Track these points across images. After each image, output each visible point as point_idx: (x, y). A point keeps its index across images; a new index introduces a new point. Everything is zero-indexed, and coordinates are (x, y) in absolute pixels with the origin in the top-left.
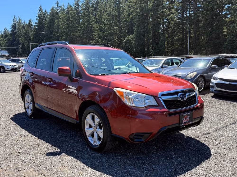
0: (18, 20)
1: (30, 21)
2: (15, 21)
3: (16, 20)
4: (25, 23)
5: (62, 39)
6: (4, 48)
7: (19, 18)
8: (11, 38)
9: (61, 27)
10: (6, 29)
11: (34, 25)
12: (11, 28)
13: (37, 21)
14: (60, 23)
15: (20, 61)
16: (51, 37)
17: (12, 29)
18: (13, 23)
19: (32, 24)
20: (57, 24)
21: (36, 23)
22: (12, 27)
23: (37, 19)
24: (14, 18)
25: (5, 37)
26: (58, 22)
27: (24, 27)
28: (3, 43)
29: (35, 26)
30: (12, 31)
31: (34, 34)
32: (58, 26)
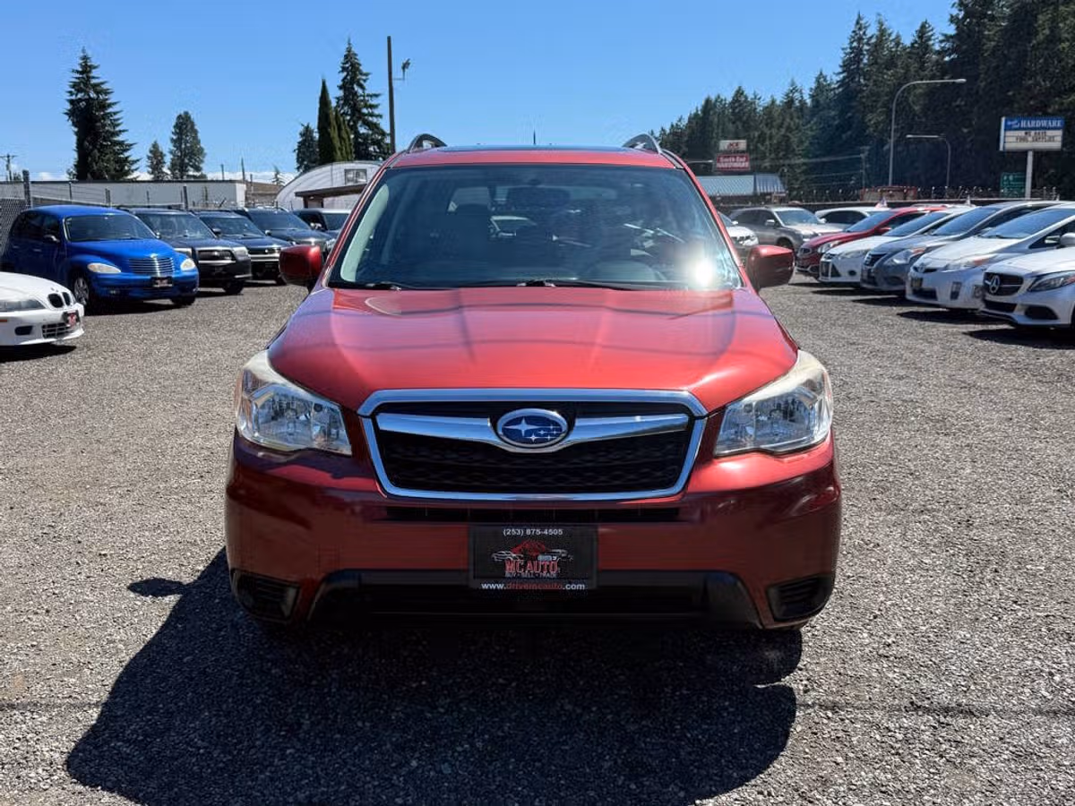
0: (872, 31)
1: (923, 32)
2: (860, 39)
3: (864, 33)
4: (898, 44)
5: (1062, 104)
6: (802, 160)
7: (881, 24)
8: (833, 118)
9: (1066, 45)
10: (825, 80)
11: (937, 47)
12: (840, 70)
13: (952, 30)
14: (1061, 25)
15: (774, 218)
16: (1010, 102)
17: (841, 76)
18: (851, 48)
19: (931, 42)
20: (1047, 32)
21: (947, 38)
22: (846, 66)
23: (953, 19)
24: (858, 23)
25: (813, 115)
26: (1053, 20)
27: (891, 62)
28: (801, 142)
29: (938, 53)
30: (842, 83)
31: (932, 92)
32: (1054, 39)
